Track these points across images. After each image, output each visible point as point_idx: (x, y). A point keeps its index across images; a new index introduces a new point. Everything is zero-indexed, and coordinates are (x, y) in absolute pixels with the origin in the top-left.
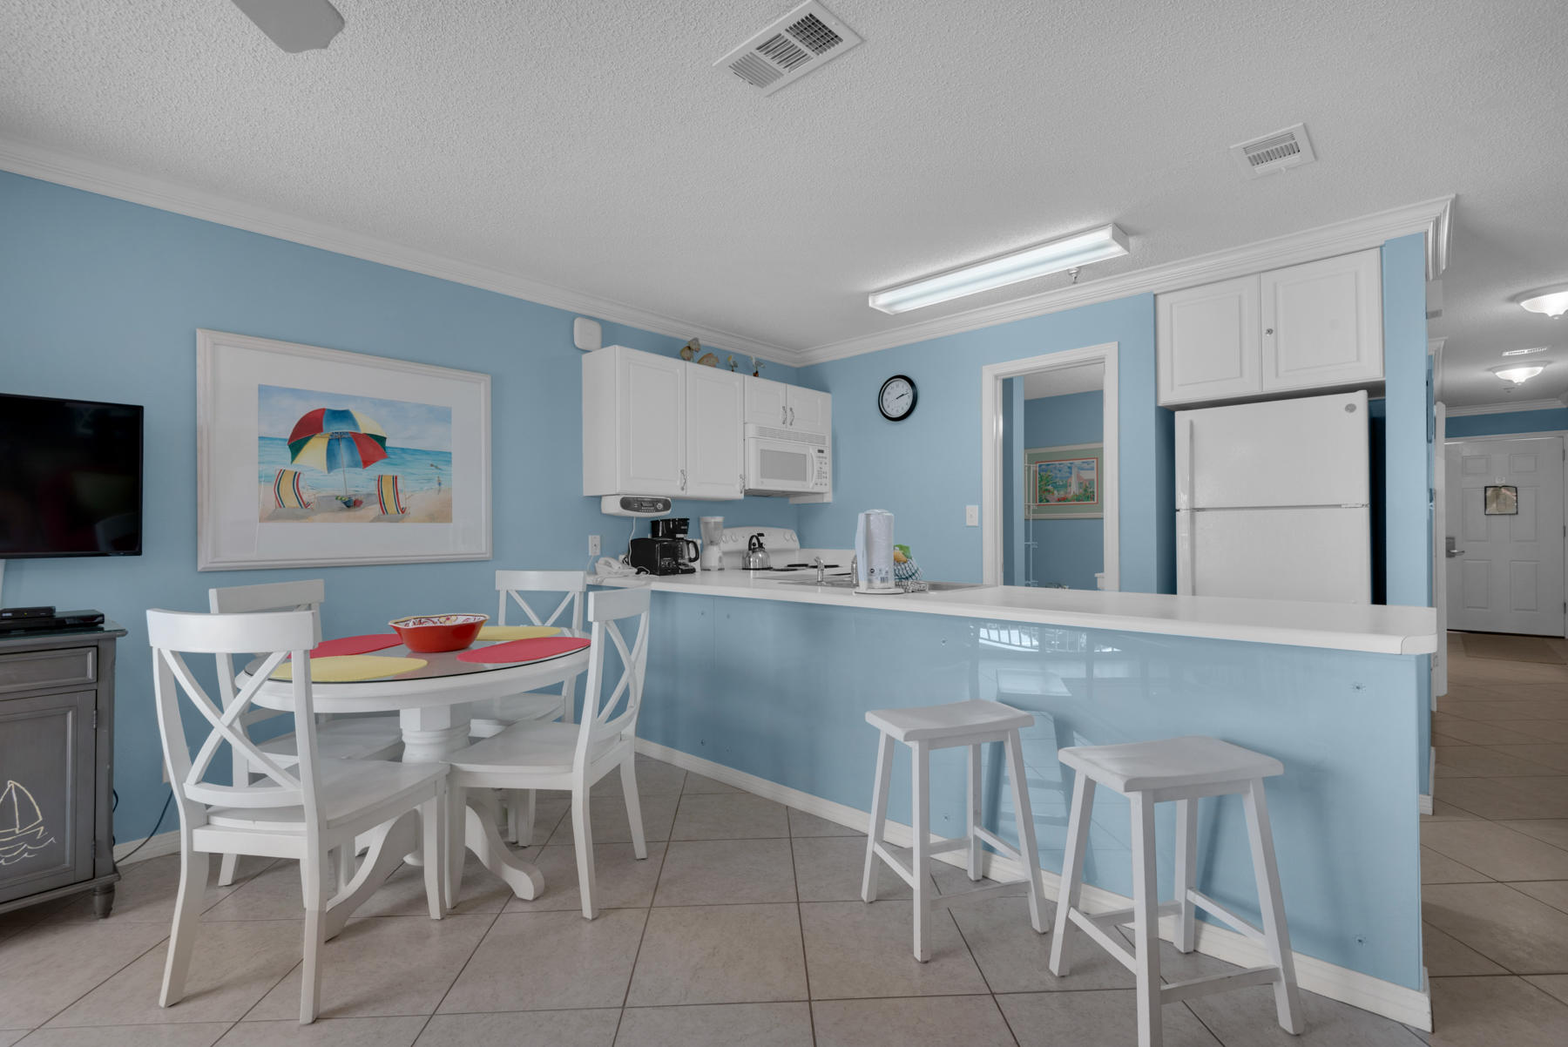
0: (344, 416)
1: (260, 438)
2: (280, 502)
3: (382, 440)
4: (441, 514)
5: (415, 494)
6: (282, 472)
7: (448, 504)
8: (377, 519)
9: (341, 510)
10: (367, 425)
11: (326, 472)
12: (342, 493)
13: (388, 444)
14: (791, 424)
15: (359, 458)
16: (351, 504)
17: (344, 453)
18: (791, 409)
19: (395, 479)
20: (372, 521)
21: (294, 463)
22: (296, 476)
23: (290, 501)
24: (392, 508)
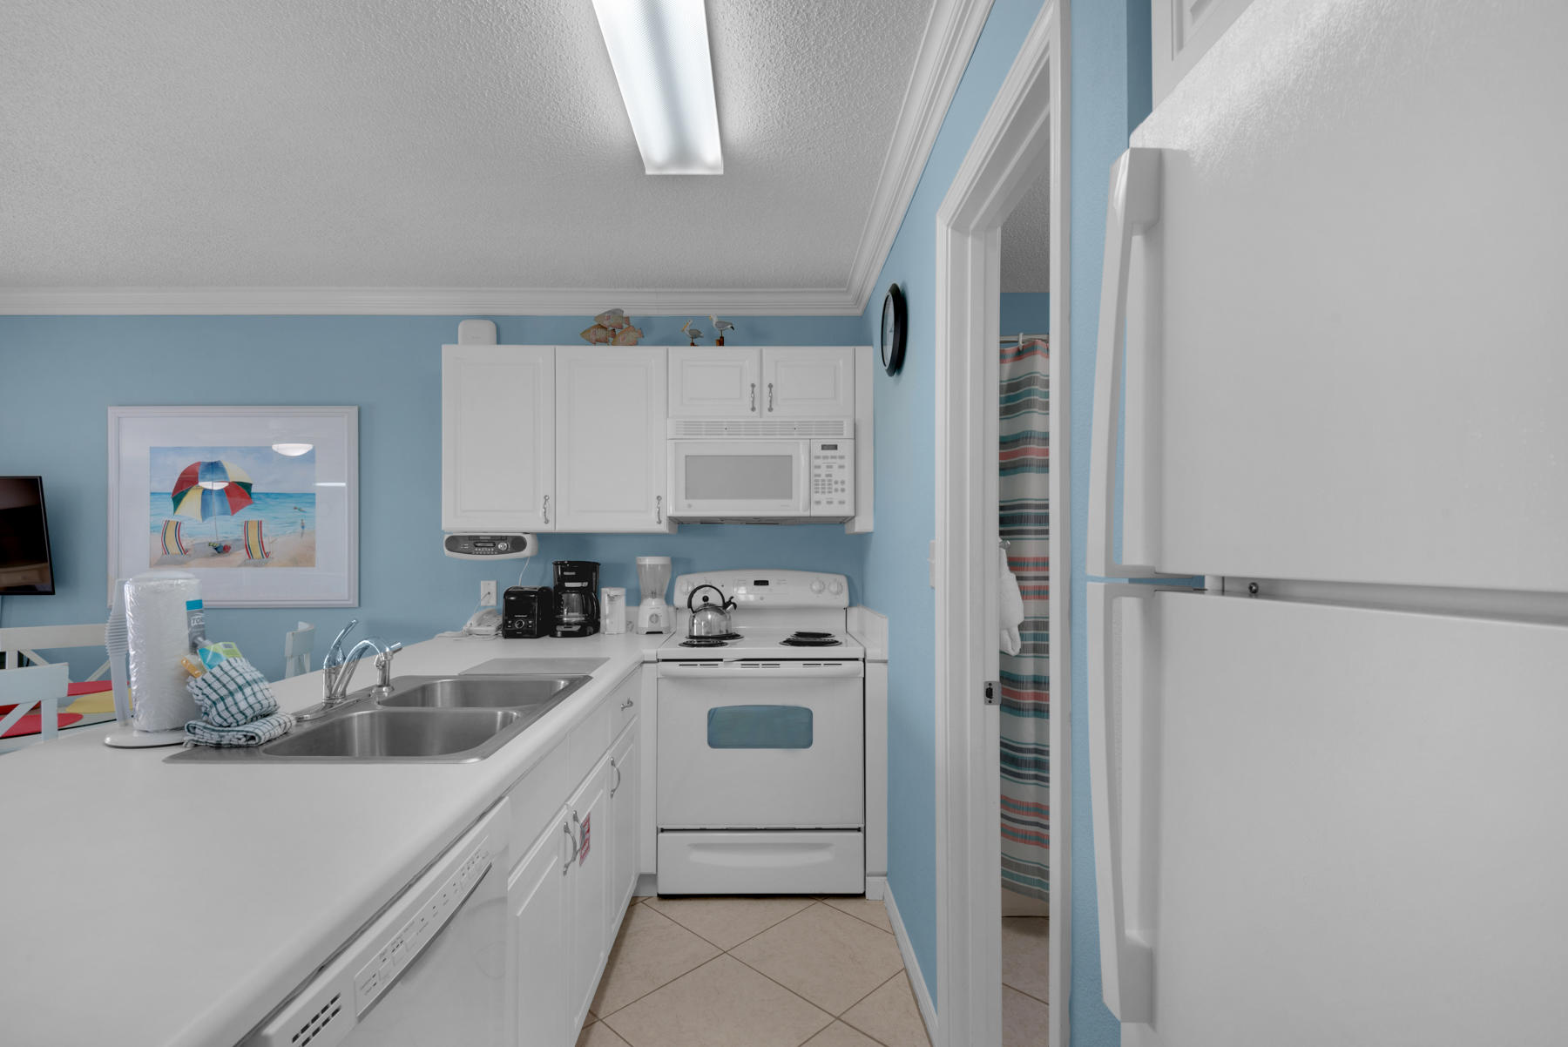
0: (214, 468)
1: (152, 494)
2: (166, 551)
3: (247, 486)
4: (304, 558)
6: (167, 522)
7: (312, 548)
8: (244, 564)
9: (213, 555)
10: (236, 473)
11: (201, 519)
12: (213, 540)
13: (253, 490)
14: (770, 409)
15: (228, 505)
16: (222, 550)
17: (216, 504)
18: (770, 386)
19: (260, 523)
20: (240, 566)
21: (176, 513)
22: (178, 525)
23: (173, 548)
24: (257, 553)
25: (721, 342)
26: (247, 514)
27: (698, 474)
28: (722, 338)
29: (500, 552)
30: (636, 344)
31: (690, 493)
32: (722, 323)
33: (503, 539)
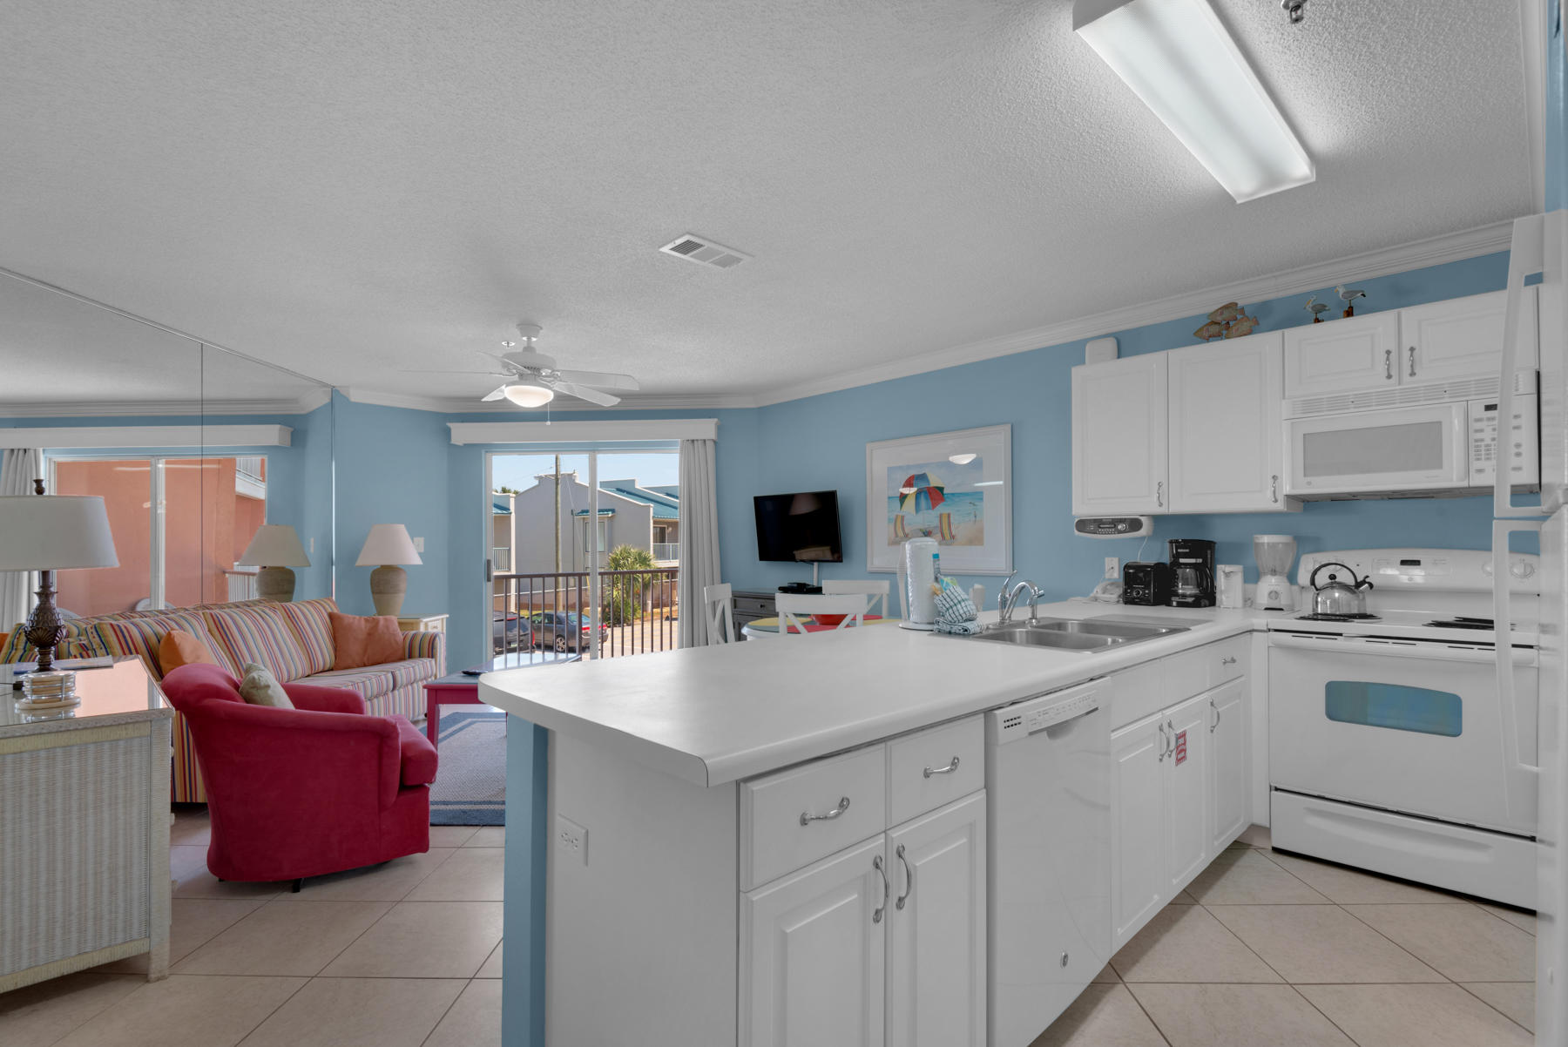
0: (923, 477)
1: (889, 498)
2: (896, 536)
3: (941, 489)
4: (976, 540)
5: (960, 527)
6: (897, 516)
7: (981, 531)
8: (941, 543)
10: (934, 481)
11: (914, 513)
12: (922, 527)
13: (945, 492)
14: (1413, 374)
15: (930, 502)
17: (923, 502)
18: (1412, 349)
19: (949, 515)
20: (937, 544)
21: (902, 510)
22: (903, 517)
23: (901, 534)
24: (947, 536)
25: (1349, 313)
26: (942, 508)
27: (1316, 451)
28: (1351, 308)
29: (1120, 532)
30: (1250, 332)
31: (1310, 469)
32: (1350, 293)
33: (1122, 521)
